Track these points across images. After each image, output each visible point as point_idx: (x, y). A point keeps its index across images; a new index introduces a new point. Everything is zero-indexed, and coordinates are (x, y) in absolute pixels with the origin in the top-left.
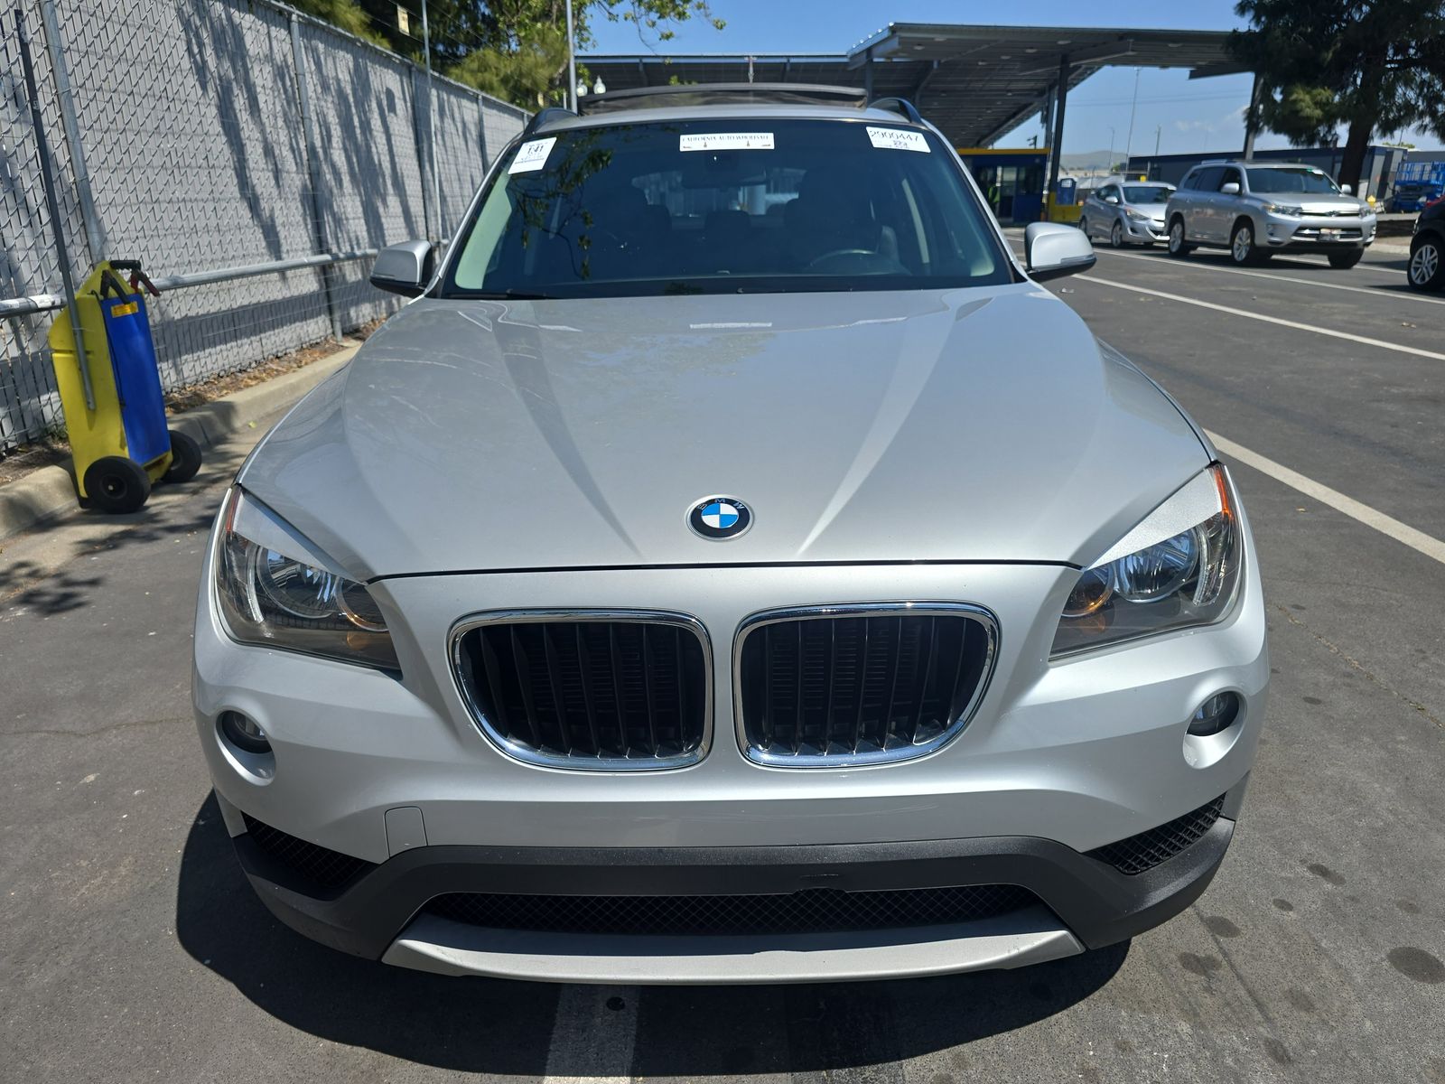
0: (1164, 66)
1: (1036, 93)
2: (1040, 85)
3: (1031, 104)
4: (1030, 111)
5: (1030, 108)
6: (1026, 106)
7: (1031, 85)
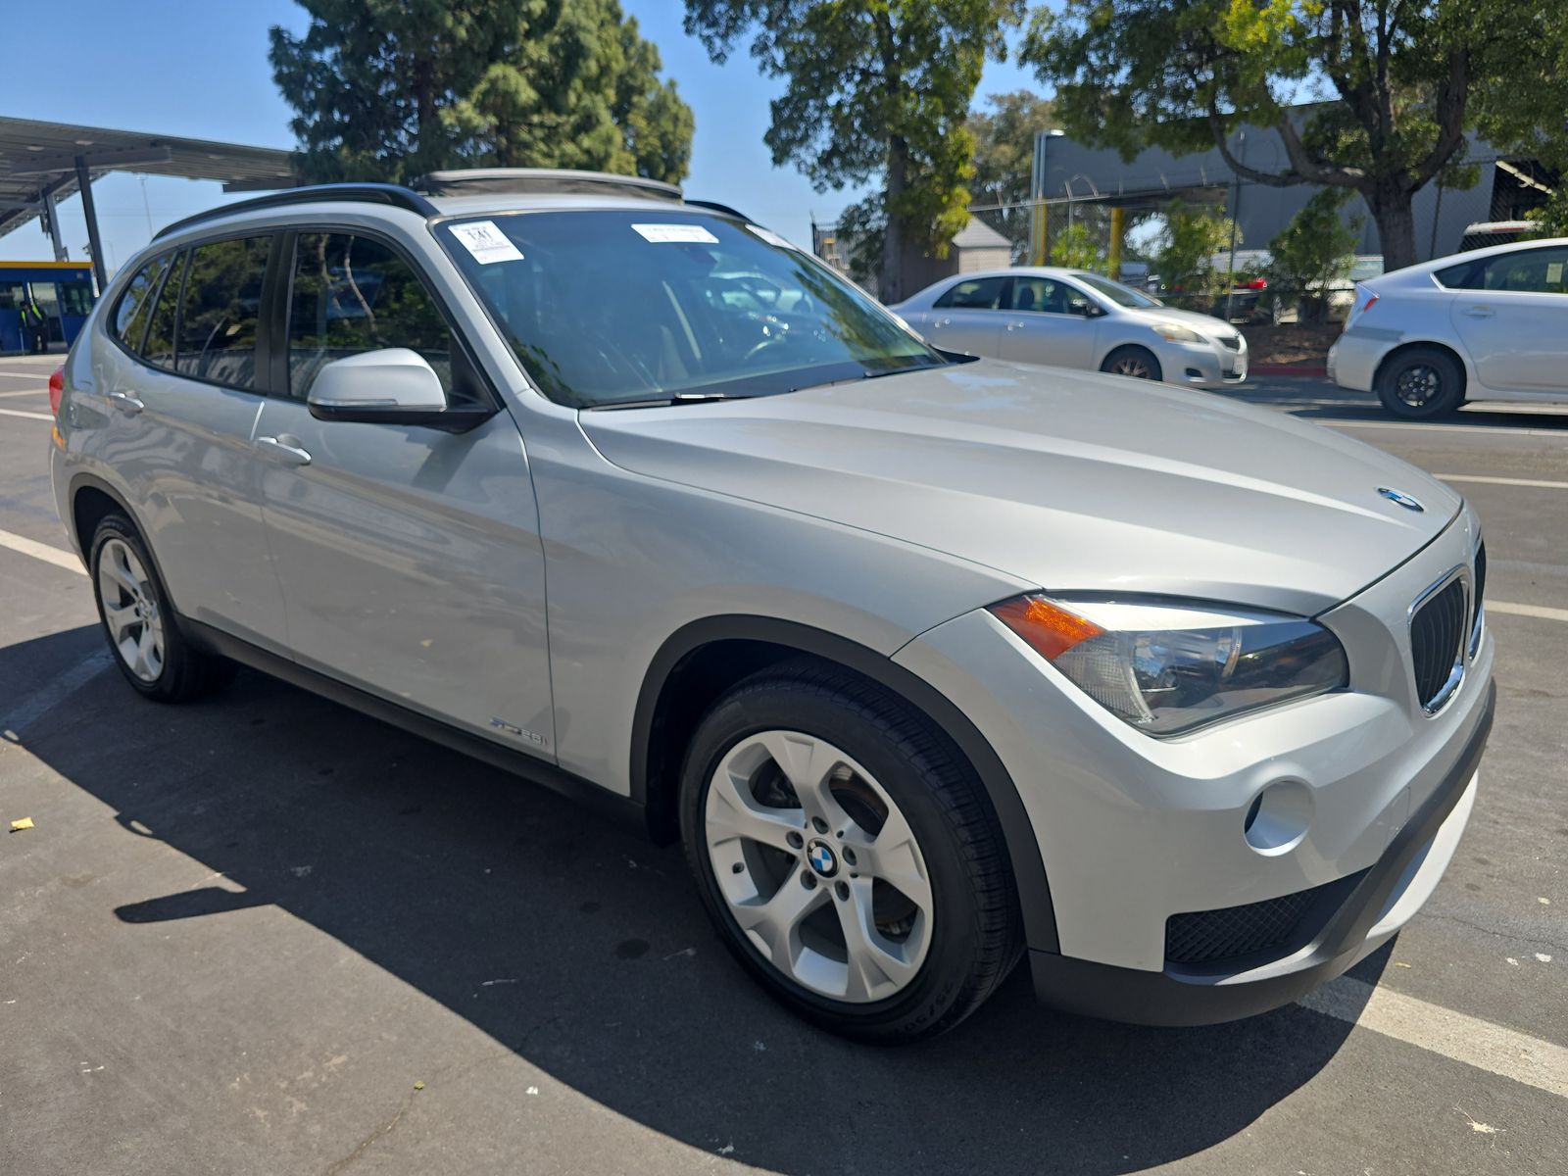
0: (193, 177)
1: (25, 198)
2: (29, 189)
3: (21, 210)
4: (20, 219)
5: (19, 215)
6: (13, 213)
7: (16, 188)
